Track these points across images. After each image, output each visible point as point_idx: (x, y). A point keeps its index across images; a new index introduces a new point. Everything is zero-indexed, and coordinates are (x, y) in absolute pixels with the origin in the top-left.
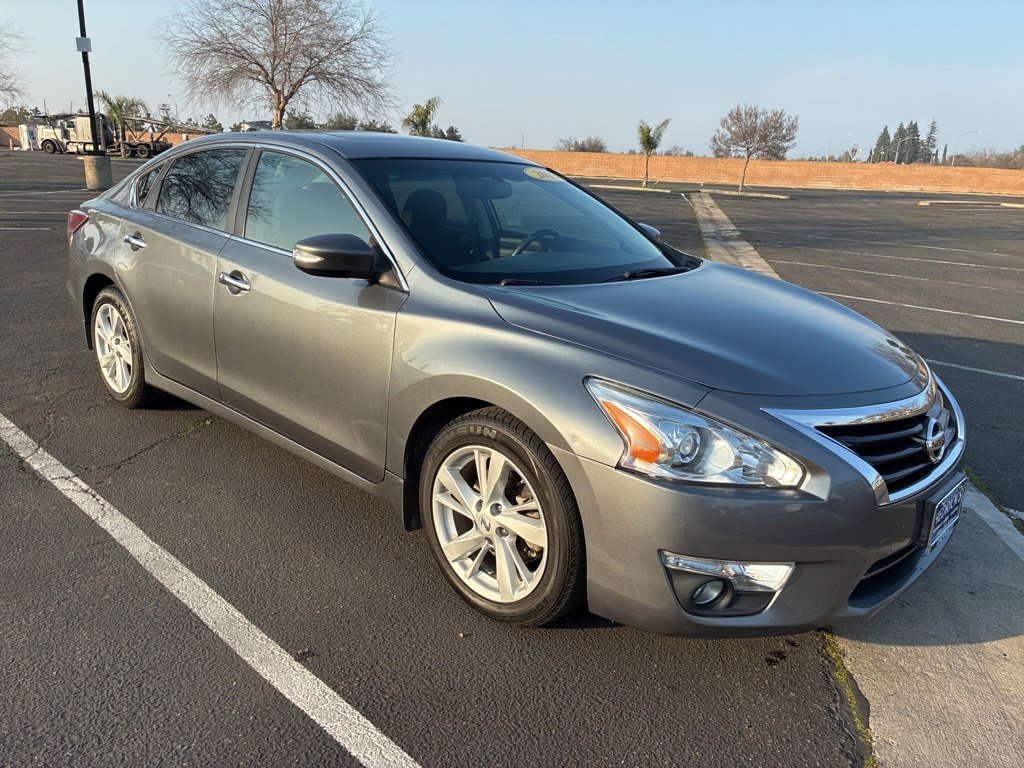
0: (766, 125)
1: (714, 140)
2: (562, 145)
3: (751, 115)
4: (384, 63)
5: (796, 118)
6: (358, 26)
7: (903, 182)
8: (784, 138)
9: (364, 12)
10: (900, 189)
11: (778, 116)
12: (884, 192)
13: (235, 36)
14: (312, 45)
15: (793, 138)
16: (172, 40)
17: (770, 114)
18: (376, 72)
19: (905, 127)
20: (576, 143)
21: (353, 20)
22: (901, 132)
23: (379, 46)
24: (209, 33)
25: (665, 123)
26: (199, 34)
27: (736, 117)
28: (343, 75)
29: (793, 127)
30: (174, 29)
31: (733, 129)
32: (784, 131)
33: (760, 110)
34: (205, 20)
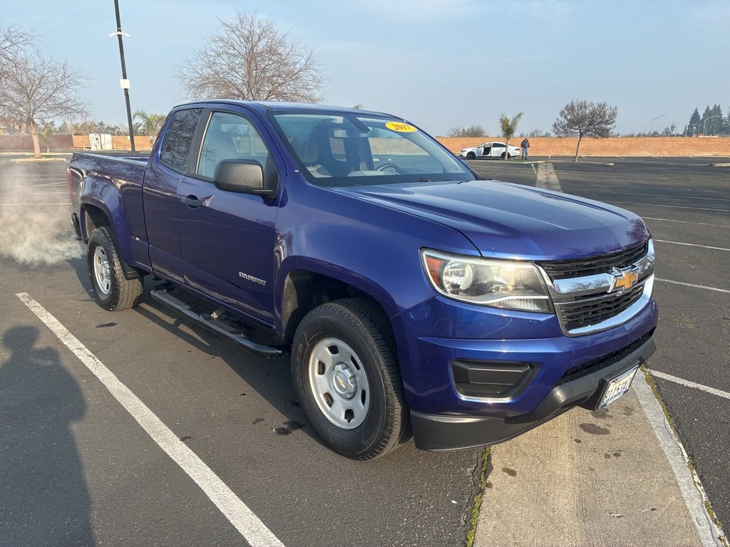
0: (593, 114)
1: (555, 126)
2: (453, 132)
3: (581, 107)
4: (320, 85)
5: (616, 108)
6: (303, 62)
7: (703, 150)
8: (607, 123)
9: (307, 52)
10: (700, 155)
11: (602, 107)
12: (688, 157)
13: (223, 73)
14: (273, 76)
15: (613, 122)
16: (183, 77)
17: (596, 106)
18: (315, 91)
19: (711, 108)
20: (463, 130)
21: (300, 58)
22: (708, 113)
23: (317, 74)
24: (207, 72)
25: (519, 116)
26: (201, 73)
27: (571, 109)
28: (294, 94)
29: (614, 114)
30: (185, 71)
31: (569, 117)
32: (607, 117)
33: (588, 103)
34: (204, 64)
